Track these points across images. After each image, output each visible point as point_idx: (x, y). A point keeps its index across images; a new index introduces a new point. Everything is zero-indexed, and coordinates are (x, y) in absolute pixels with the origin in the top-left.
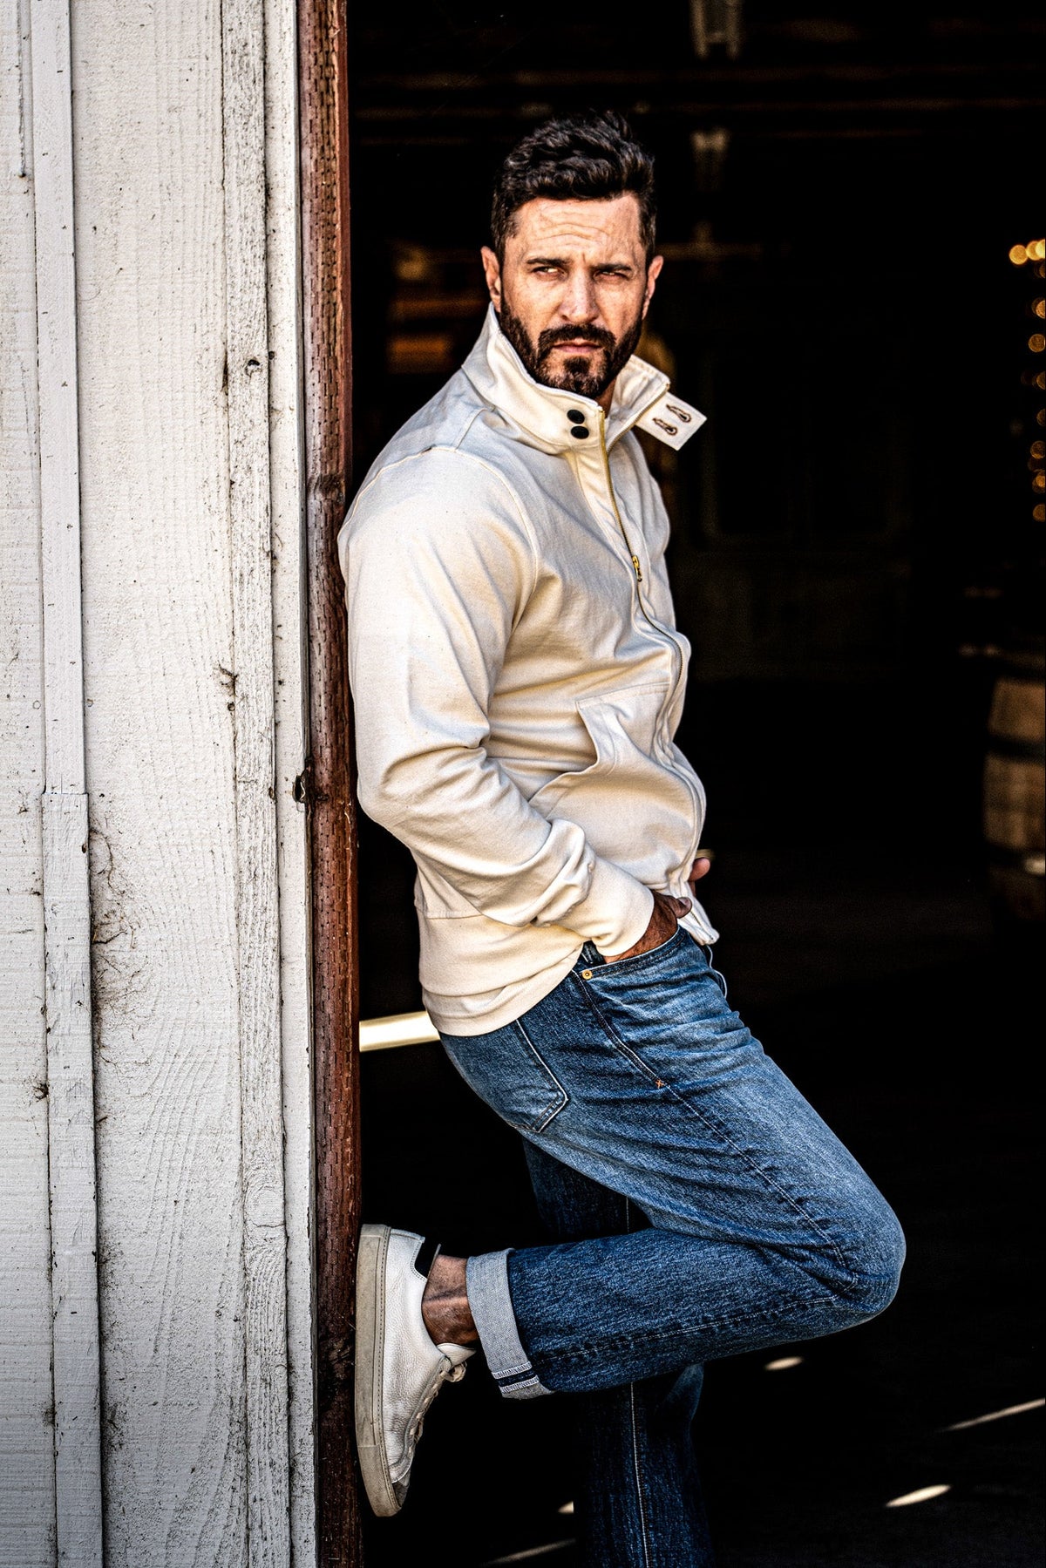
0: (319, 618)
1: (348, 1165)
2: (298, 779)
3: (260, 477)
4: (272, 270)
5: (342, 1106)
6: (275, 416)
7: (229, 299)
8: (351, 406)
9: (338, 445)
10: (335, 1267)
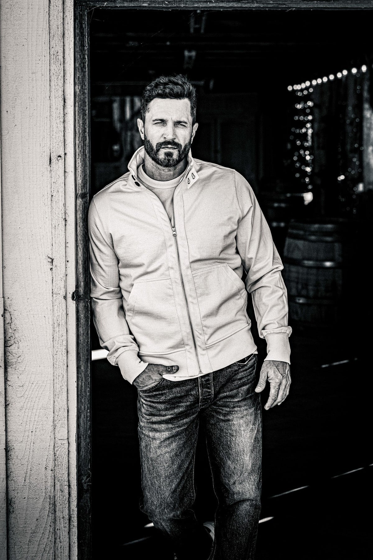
1: (88, 419)
2: (73, 293)
3: (62, 194)
4: (66, 126)
5: (86, 400)
6: (66, 174)
7: (51, 135)
8: (91, 170)
9: (87, 183)
10: (84, 452)
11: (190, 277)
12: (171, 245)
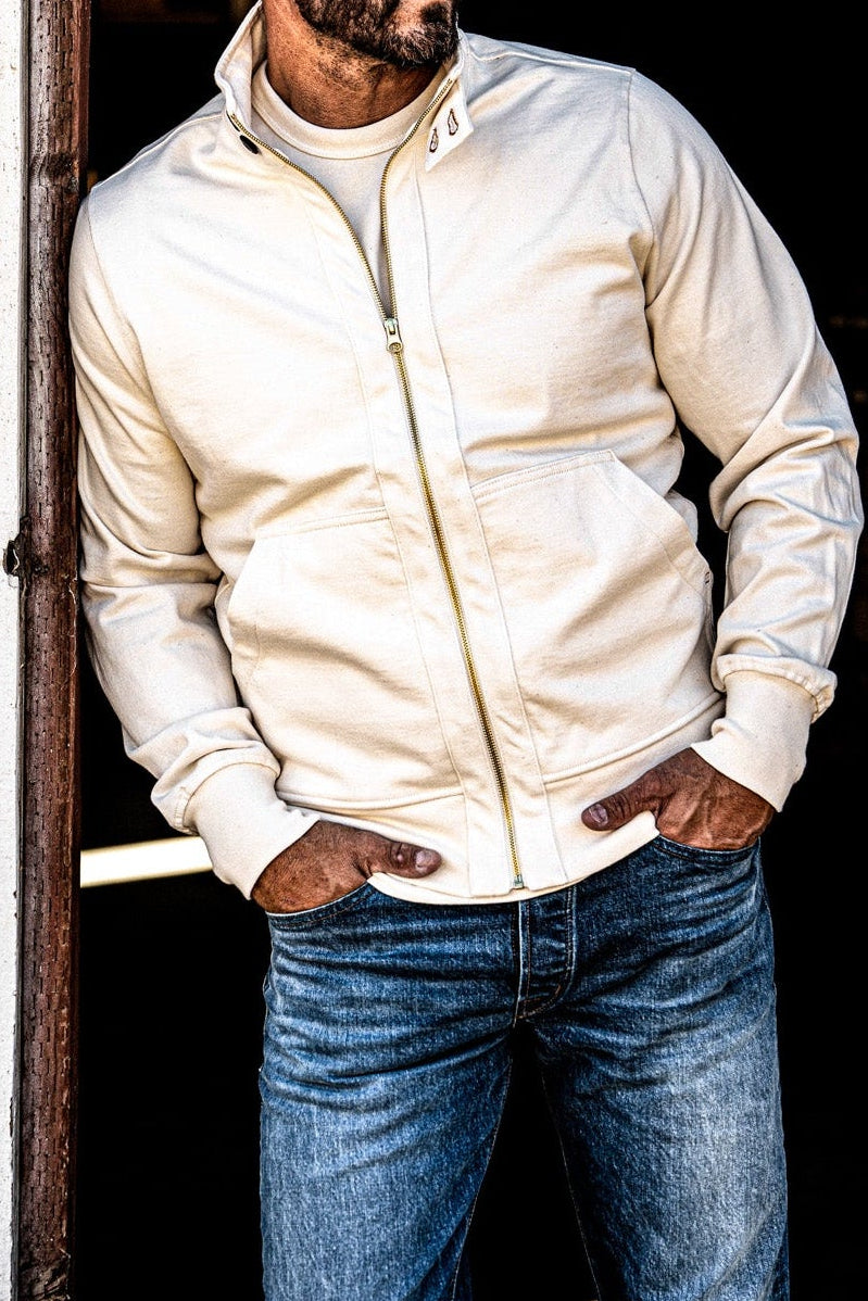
0: (41, 338)
1: (63, 1043)
2: (11, 545)
5: (57, 969)
8: (88, 66)
9: (71, 116)
10: (43, 1175)
11: (467, 508)
12: (382, 390)
